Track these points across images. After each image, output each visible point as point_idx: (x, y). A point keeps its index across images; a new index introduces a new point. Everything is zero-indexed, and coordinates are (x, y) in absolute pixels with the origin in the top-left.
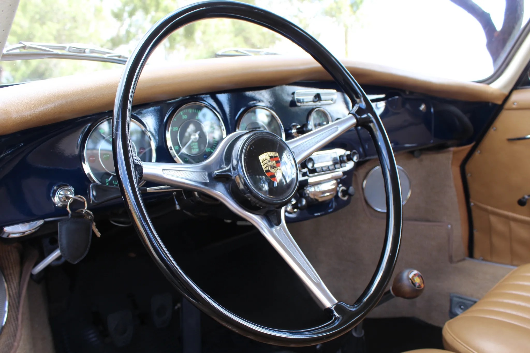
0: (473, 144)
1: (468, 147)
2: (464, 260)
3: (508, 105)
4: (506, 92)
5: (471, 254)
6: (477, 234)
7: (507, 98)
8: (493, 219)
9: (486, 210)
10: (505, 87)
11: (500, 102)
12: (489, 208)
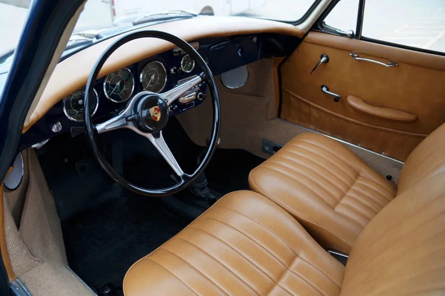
0: (284, 57)
1: (283, 58)
2: (275, 118)
3: (306, 39)
4: (305, 32)
5: (279, 116)
6: (283, 105)
7: (306, 35)
8: (292, 99)
9: (289, 93)
10: (305, 29)
11: (301, 37)
12: (291, 93)
